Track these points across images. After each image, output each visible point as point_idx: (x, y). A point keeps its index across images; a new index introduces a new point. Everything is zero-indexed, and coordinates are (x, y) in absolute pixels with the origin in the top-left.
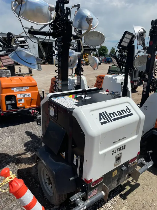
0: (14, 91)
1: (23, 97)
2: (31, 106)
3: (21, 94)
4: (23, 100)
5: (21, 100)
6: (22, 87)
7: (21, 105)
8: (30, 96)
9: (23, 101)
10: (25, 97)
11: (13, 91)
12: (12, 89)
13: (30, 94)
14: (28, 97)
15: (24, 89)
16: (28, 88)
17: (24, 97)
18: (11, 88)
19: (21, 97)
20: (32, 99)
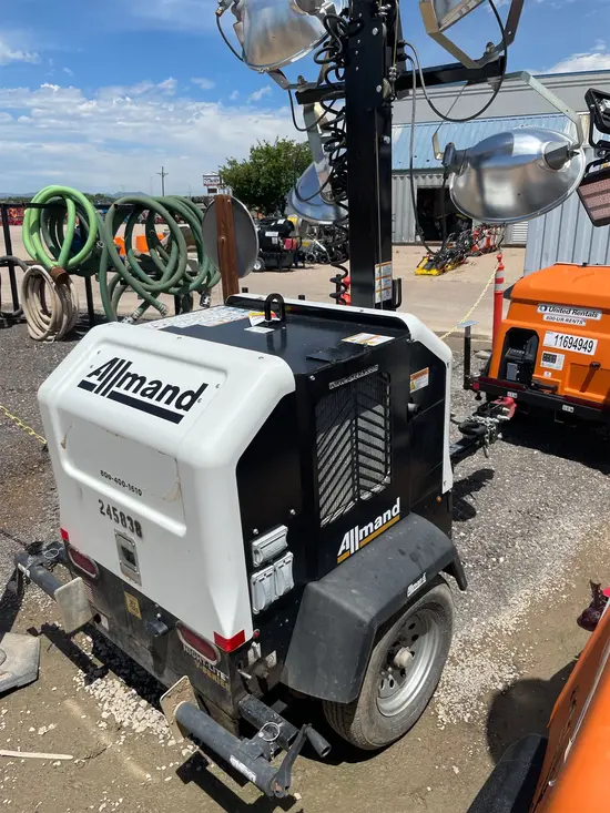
0: (545, 318)
1: (562, 348)
2: (586, 394)
3: (560, 335)
4: (561, 358)
5: (552, 359)
6: (576, 307)
7: (547, 375)
8: (592, 353)
9: (558, 365)
10: (572, 349)
11: (542, 315)
12: (539, 311)
13: (595, 342)
14: (582, 351)
15: (579, 319)
16: (599, 316)
17: (567, 349)
18: (536, 303)
19: (557, 347)
20: (595, 367)
